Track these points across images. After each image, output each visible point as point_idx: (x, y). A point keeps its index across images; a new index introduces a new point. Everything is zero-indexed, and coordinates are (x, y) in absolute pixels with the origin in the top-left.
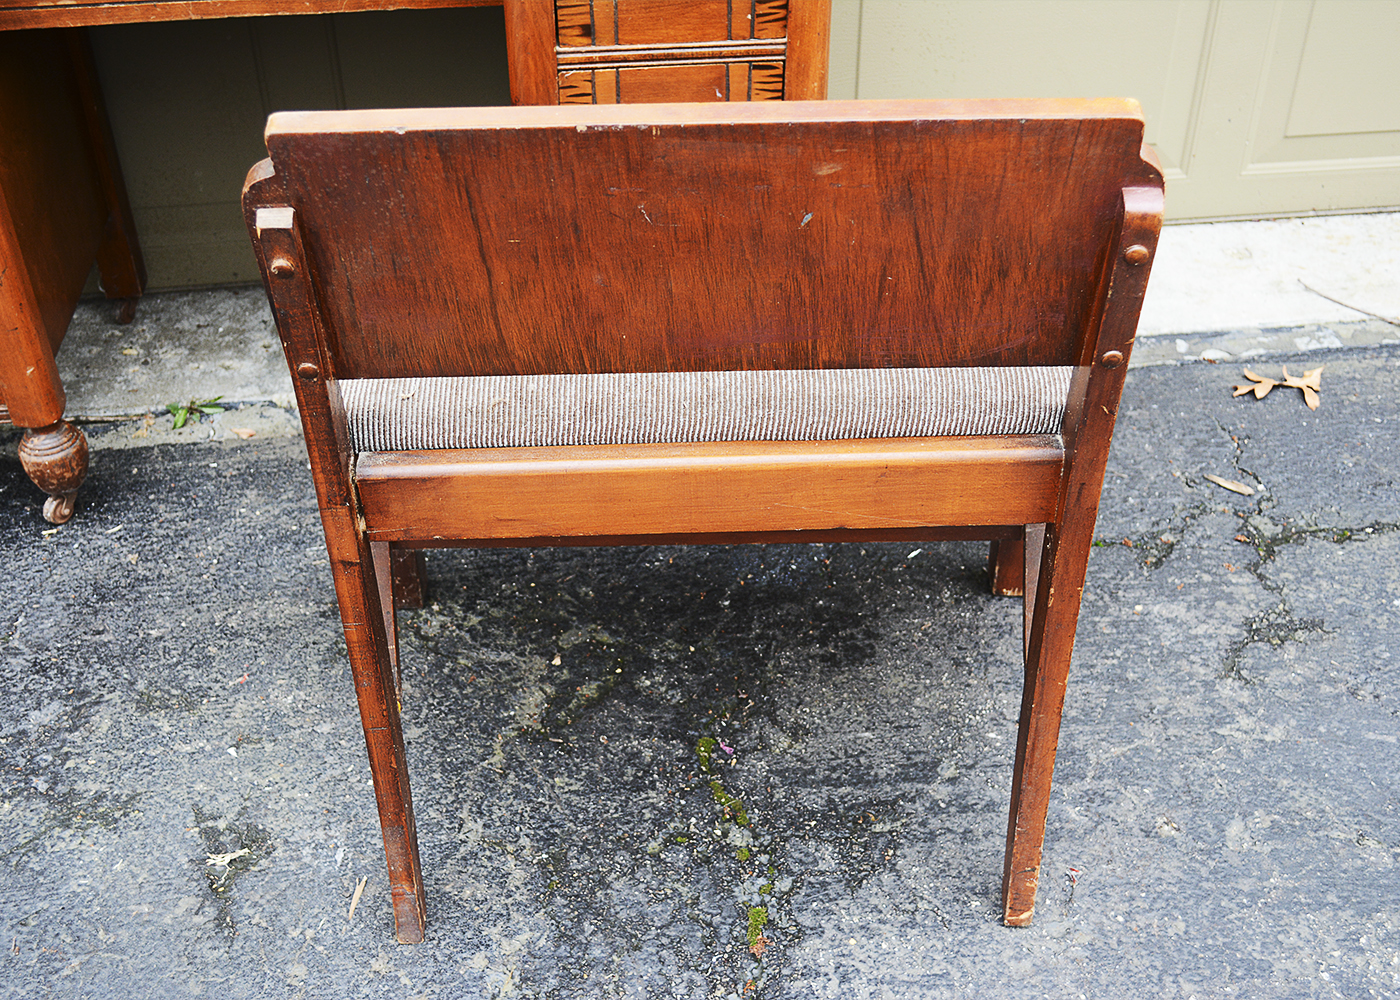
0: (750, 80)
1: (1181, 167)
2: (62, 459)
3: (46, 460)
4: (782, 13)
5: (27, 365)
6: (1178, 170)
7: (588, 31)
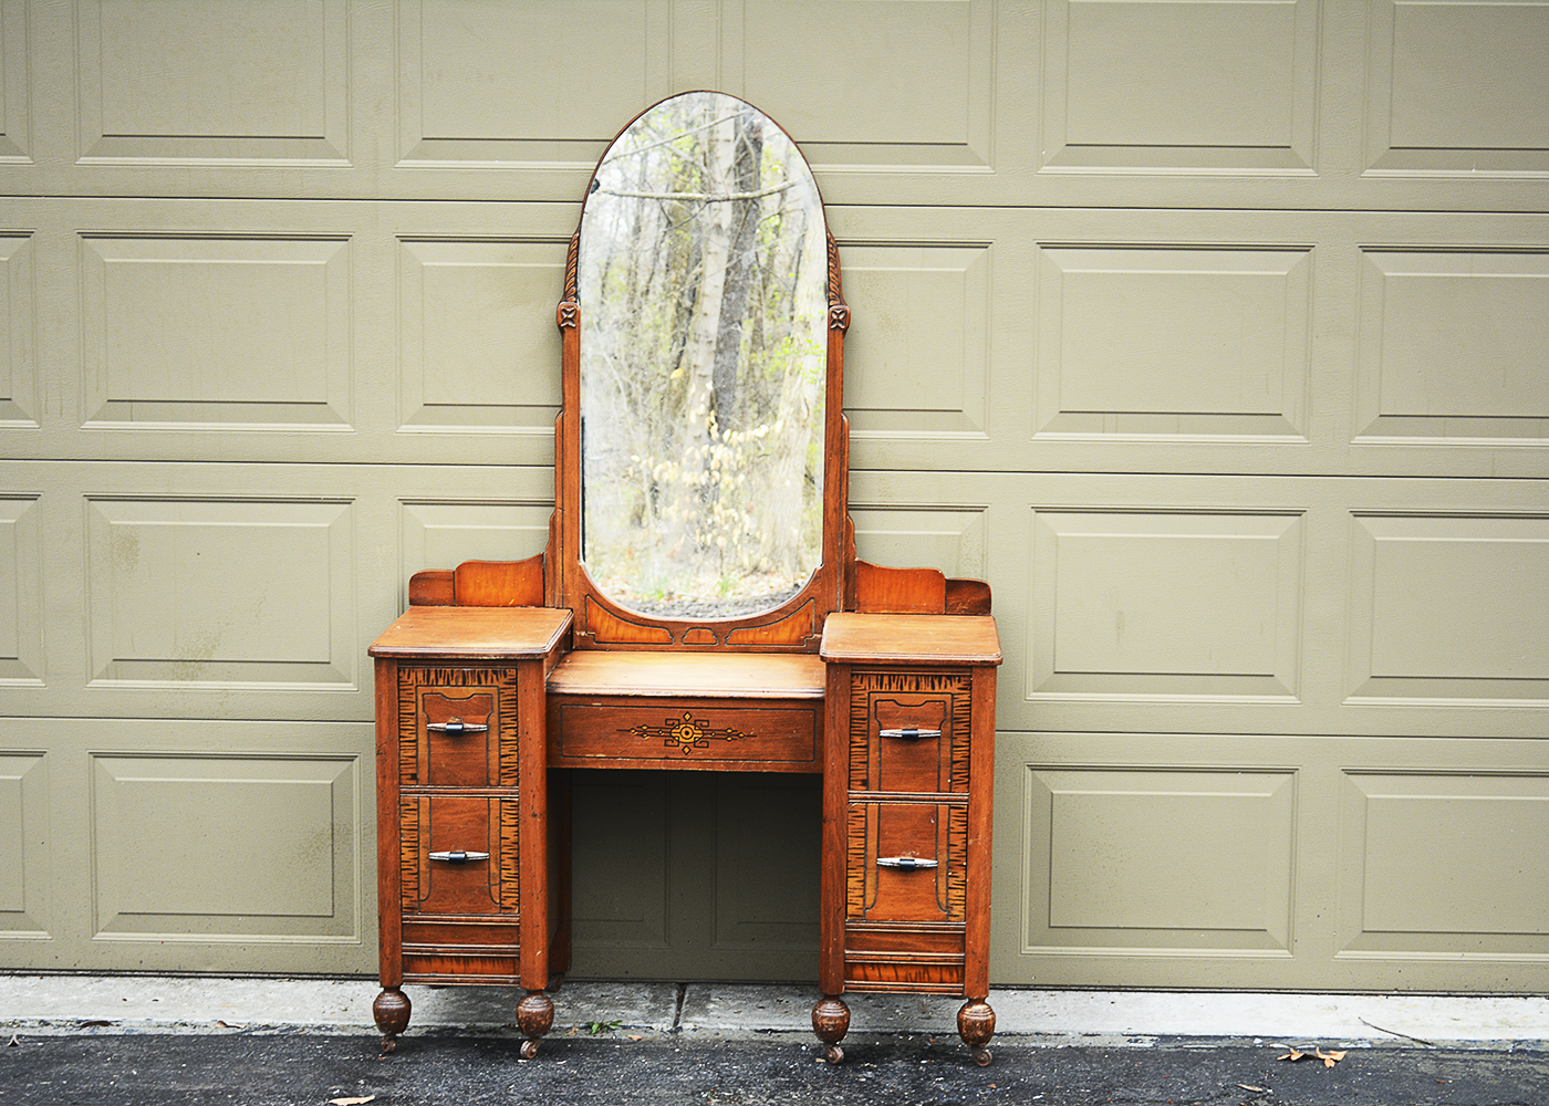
0: (949, 814)
1: (1288, 949)
2: (543, 1012)
3: (534, 1010)
4: (967, 780)
5: (538, 949)
6: (1286, 951)
7: (865, 783)
